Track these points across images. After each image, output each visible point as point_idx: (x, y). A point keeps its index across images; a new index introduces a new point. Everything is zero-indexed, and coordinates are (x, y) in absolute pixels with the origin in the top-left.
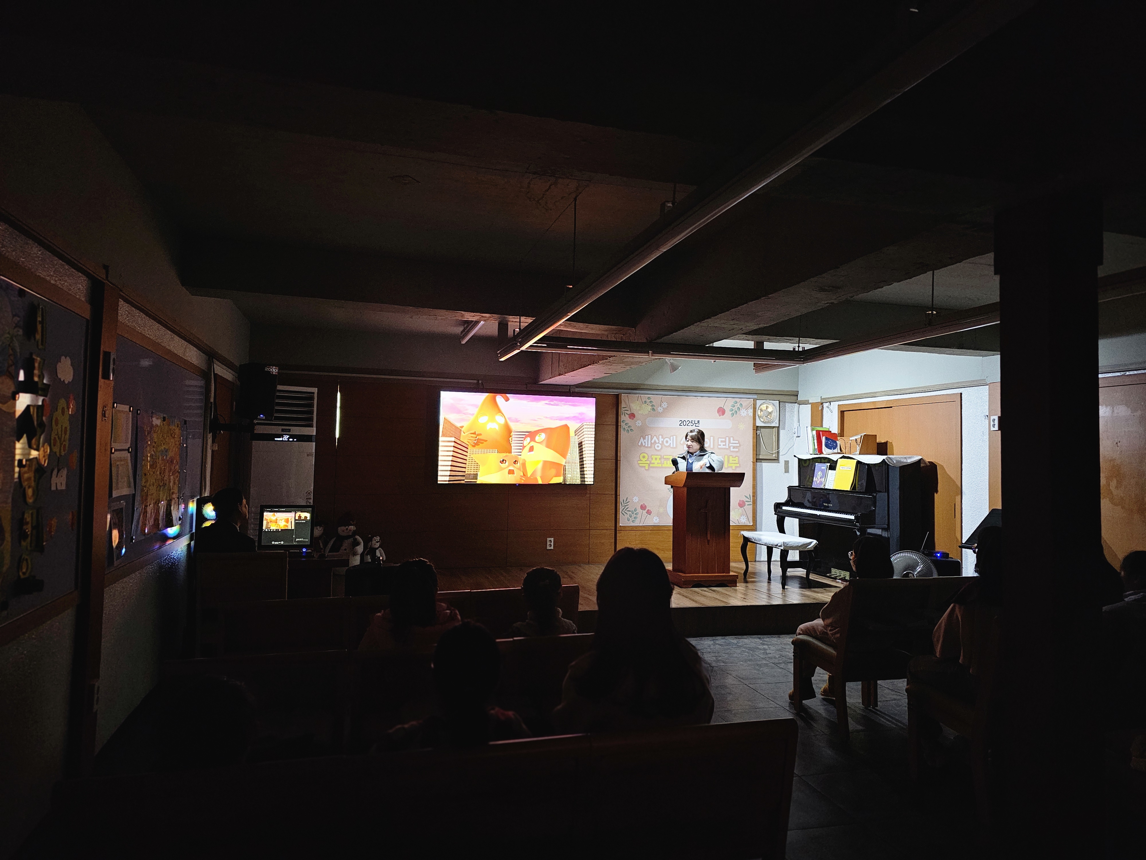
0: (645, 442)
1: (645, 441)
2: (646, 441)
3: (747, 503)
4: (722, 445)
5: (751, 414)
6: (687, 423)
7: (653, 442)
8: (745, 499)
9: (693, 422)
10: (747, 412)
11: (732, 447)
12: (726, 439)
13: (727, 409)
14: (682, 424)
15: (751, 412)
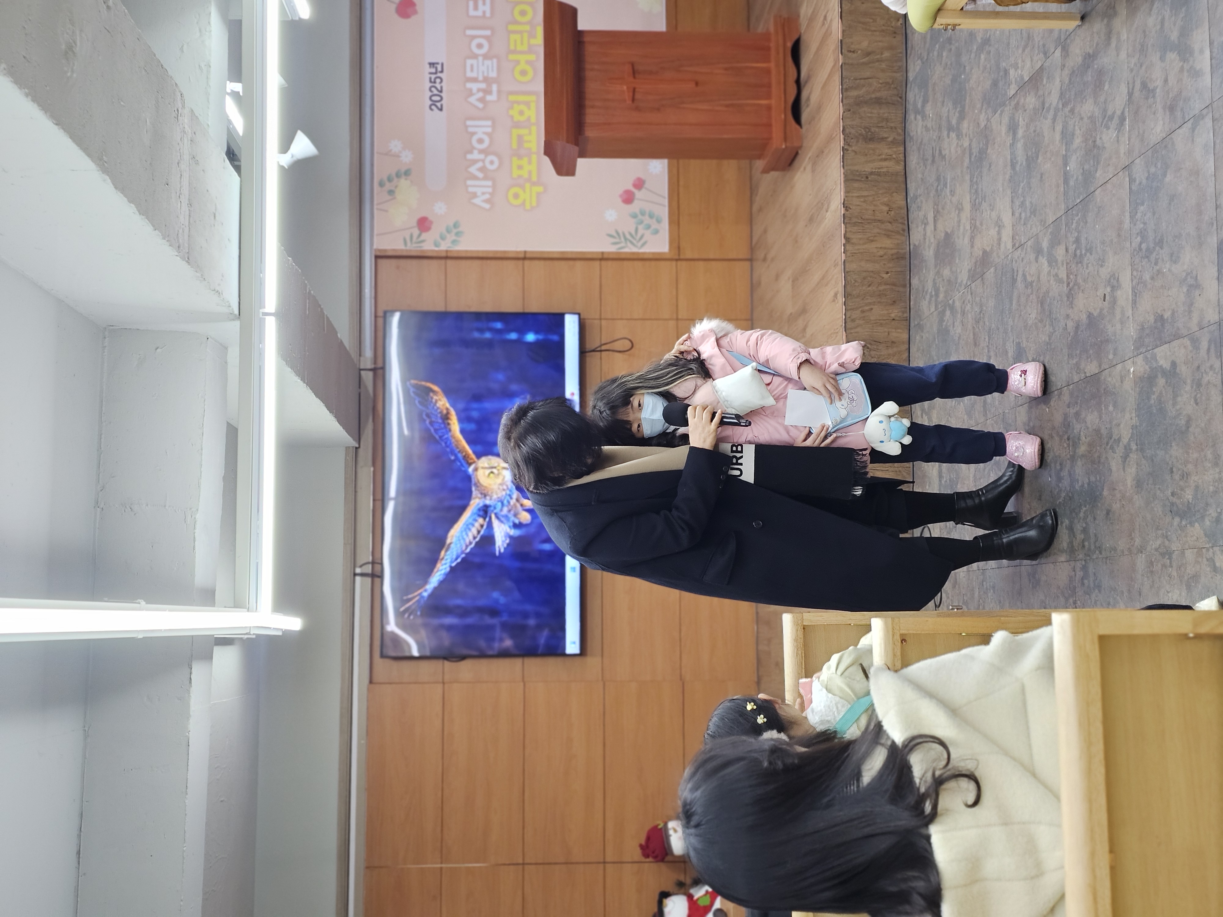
0: (483, 193)
1: (479, 194)
2: (479, 191)
6: (436, 92)
9: (433, 76)
14: (439, 104)
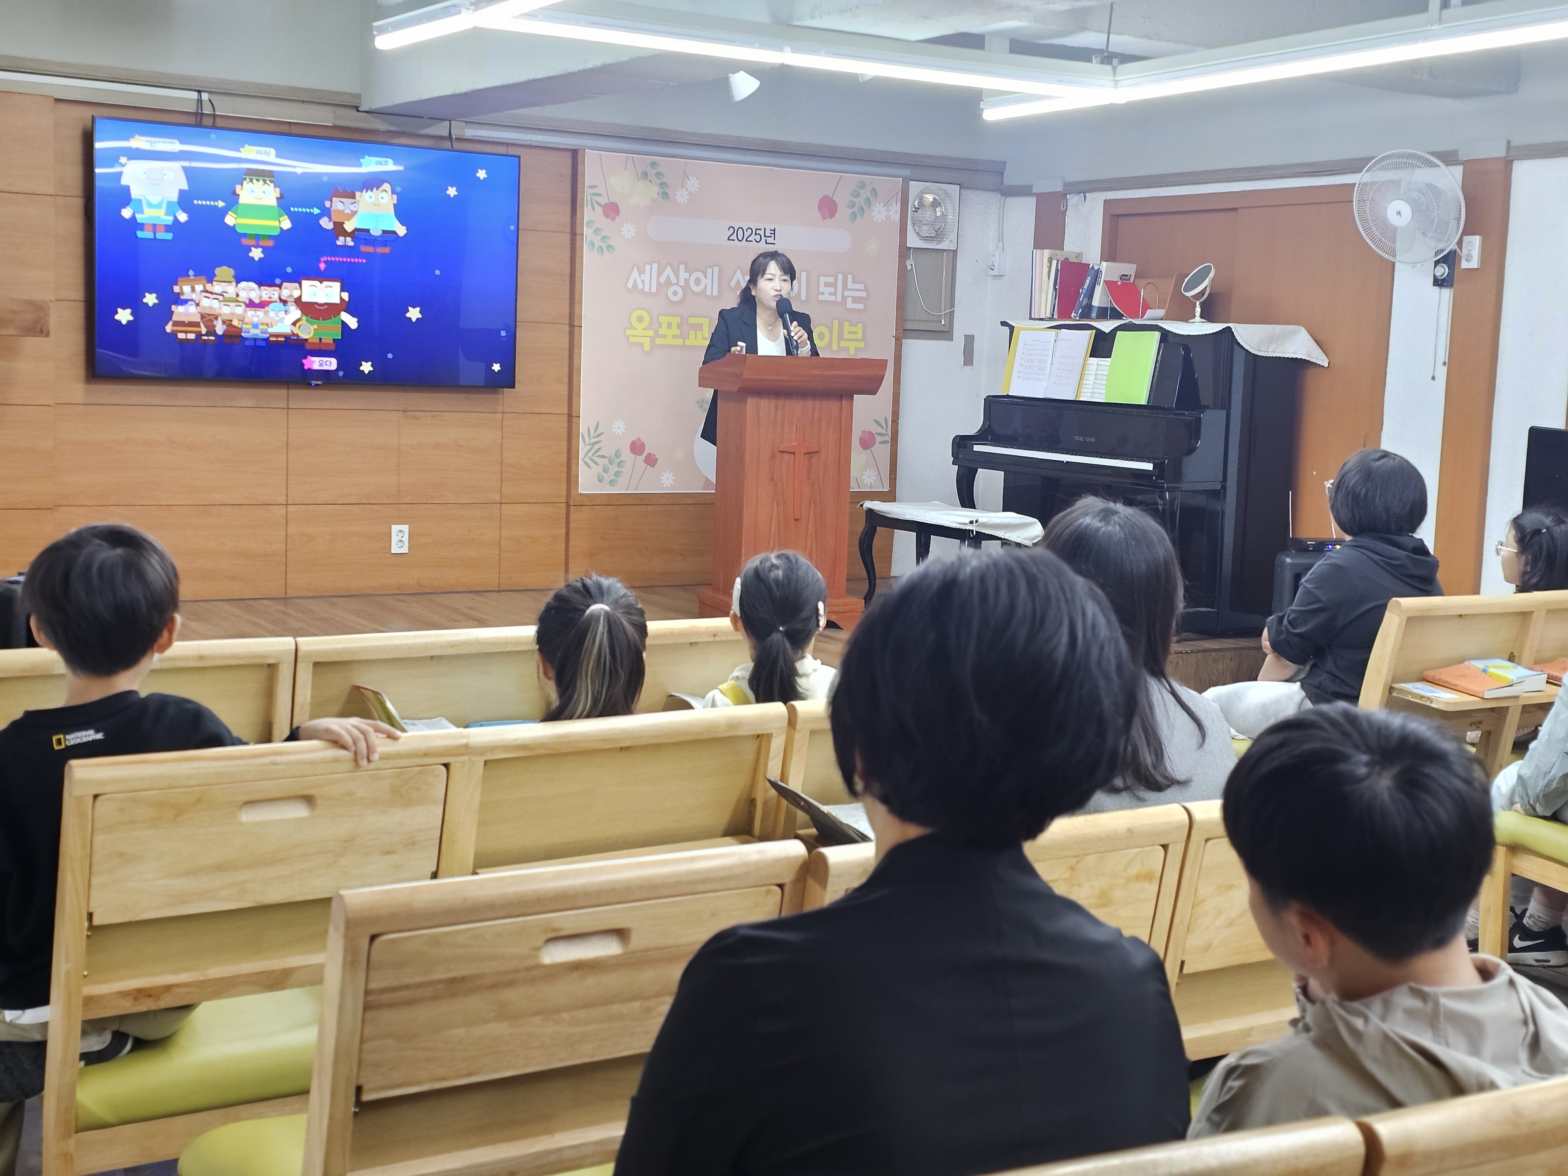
3: (879, 439)
4: (827, 294)
5: (897, 217)
7: (662, 280)
8: (875, 429)
10: (888, 211)
11: (849, 300)
12: (836, 280)
13: (842, 199)
15: (896, 212)
